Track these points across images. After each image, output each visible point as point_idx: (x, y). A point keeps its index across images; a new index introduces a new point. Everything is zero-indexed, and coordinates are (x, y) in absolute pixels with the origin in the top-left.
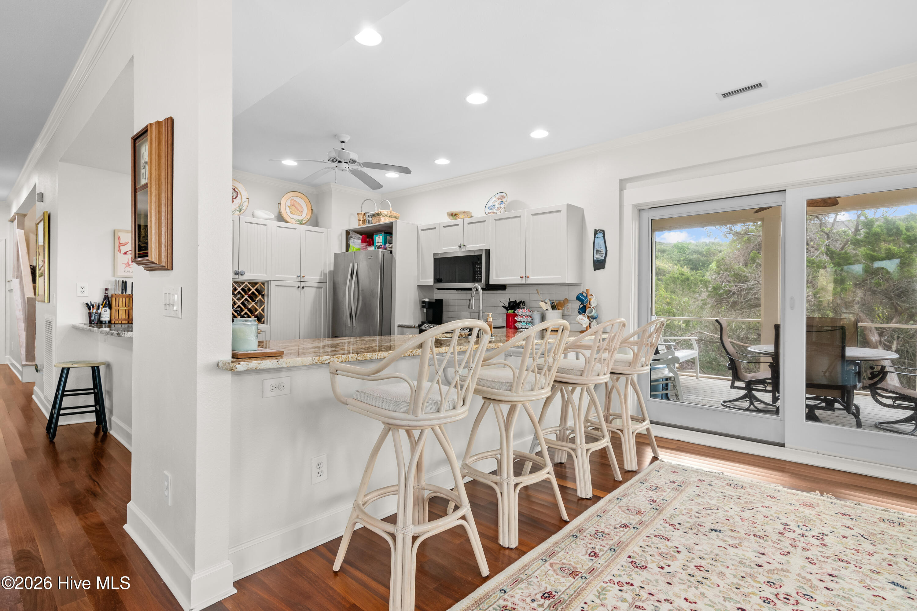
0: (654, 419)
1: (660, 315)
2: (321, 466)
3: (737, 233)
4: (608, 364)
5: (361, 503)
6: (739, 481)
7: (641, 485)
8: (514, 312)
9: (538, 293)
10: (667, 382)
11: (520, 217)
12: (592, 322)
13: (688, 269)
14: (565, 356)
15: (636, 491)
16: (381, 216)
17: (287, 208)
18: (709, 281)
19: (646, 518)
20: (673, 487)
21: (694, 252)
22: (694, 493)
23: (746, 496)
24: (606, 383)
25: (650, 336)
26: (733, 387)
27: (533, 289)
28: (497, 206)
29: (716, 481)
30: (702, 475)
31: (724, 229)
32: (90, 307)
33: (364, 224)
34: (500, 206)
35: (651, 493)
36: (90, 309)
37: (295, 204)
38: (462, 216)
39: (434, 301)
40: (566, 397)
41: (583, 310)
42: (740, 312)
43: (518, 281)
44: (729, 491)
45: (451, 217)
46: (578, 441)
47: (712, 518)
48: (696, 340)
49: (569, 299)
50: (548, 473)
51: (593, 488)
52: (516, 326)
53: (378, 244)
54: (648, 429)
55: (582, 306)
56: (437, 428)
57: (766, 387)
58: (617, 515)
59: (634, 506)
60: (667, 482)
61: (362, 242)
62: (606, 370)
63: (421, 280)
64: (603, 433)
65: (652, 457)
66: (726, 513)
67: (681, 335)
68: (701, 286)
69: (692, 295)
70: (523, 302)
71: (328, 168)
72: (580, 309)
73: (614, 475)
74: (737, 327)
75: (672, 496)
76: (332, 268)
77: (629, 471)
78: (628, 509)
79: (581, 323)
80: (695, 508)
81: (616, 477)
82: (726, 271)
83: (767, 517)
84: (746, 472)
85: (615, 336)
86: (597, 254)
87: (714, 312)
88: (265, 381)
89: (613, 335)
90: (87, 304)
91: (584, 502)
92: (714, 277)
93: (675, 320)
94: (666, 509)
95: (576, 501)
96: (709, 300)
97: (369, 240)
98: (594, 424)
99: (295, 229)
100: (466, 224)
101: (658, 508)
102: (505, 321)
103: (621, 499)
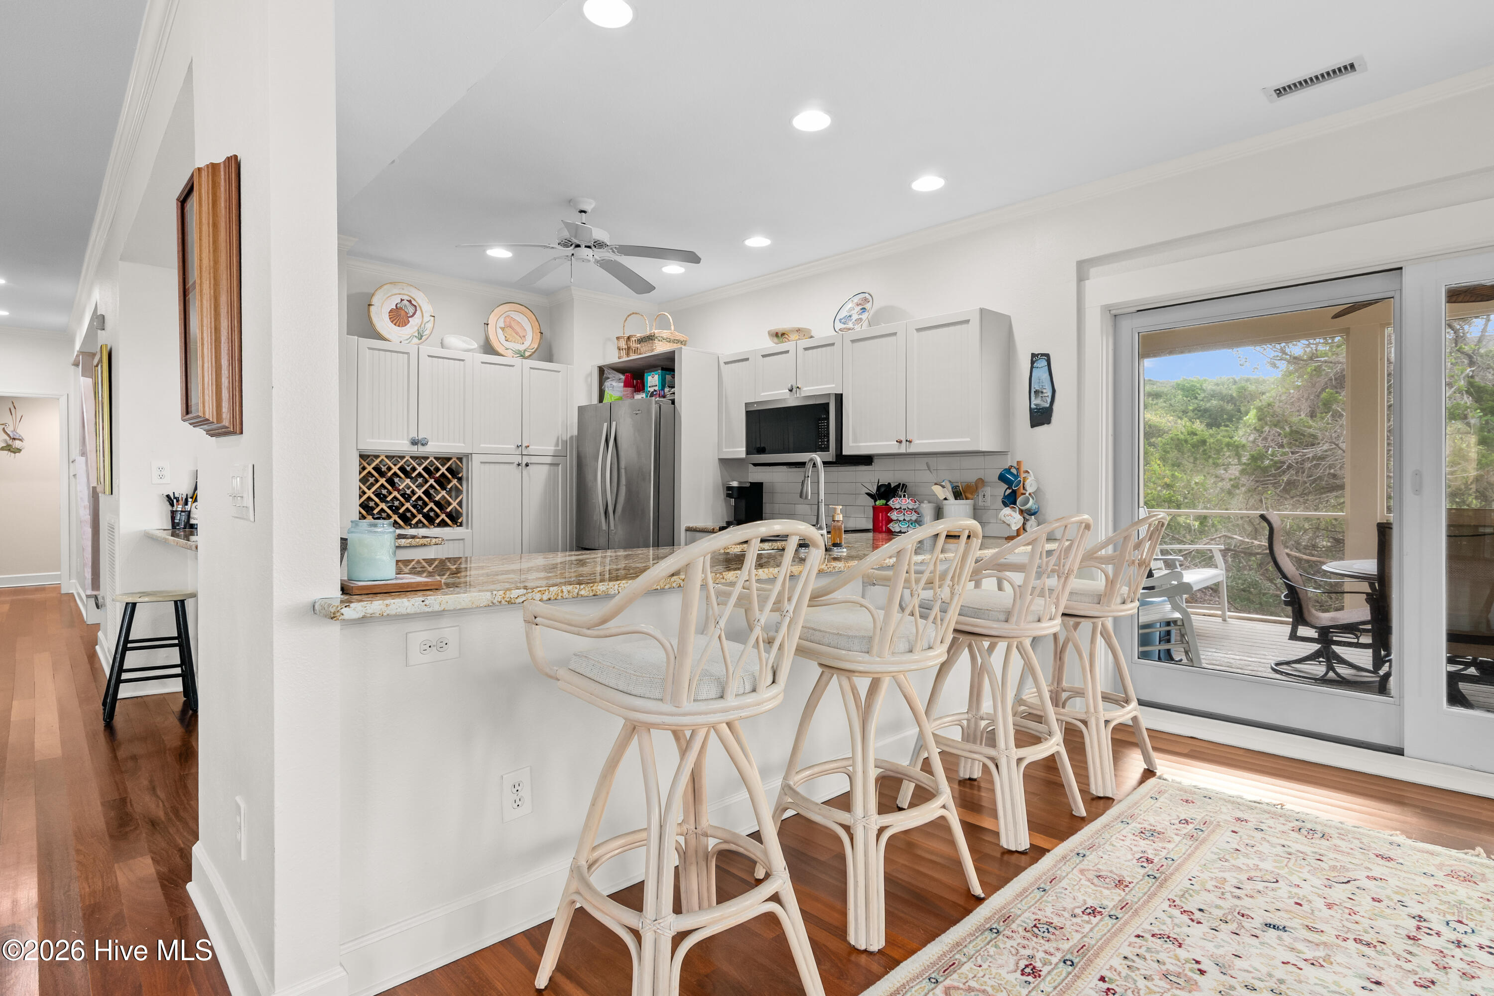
0: (1146, 697)
1: (1153, 507)
2: (519, 788)
3: (1295, 358)
4: (1058, 598)
5: (584, 863)
6: (1316, 823)
7: (1123, 825)
8: (886, 504)
9: (929, 469)
10: (1168, 628)
11: (895, 334)
12: (1028, 520)
13: (1203, 426)
14: (978, 585)
15: (1114, 837)
16: (656, 341)
17: (500, 331)
18: (1244, 446)
19: (1135, 895)
20: (1185, 831)
21: (1213, 396)
22: (1228, 846)
23: (1332, 855)
24: (1055, 636)
25: (1138, 546)
26: (1293, 636)
27: (921, 463)
28: (855, 317)
29: (1271, 822)
30: (1242, 808)
31: (1269, 351)
32: (173, 501)
33: (628, 355)
34: (860, 316)
35: (1143, 843)
36: (172, 505)
37: (513, 324)
38: (794, 336)
39: (748, 485)
40: (979, 661)
41: (1010, 500)
42: (1301, 500)
43: (892, 448)
44: (1298, 843)
45: (776, 340)
46: (1001, 743)
47: (1267, 900)
48: (1220, 551)
49: (986, 480)
50: (944, 807)
51: (1029, 829)
52: (891, 528)
53: (652, 390)
54: (1135, 719)
55: (1009, 491)
56: (724, 727)
57: (1358, 638)
58: (1077, 887)
59: (1110, 869)
60: (1173, 822)
61: (626, 386)
62: (1054, 610)
63: (724, 450)
64: (1049, 727)
65: (1142, 770)
66: (1295, 890)
67: (1192, 541)
68: (1228, 454)
69: (1212, 471)
70: (903, 485)
71: (558, 258)
72: (1005, 497)
73: (1070, 806)
74: (1295, 527)
75: (1183, 851)
76: (575, 432)
77: (1100, 798)
78: (1098, 877)
79: (1008, 523)
80: (1232, 878)
81: (1074, 808)
82: (1275, 426)
83: (1380, 901)
84: (1328, 804)
85: (1070, 546)
86: (1036, 397)
87: (1252, 502)
88: (410, 635)
89: (1067, 543)
90: (168, 496)
91: (1014, 859)
92: (1251, 438)
93: (1180, 516)
94: (1174, 877)
95: (999, 855)
96: (1244, 480)
97: (637, 382)
98: (1032, 708)
99: (513, 366)
100: (800, 351)
101: (1157, 876)
102: (871, 520)
103: (1084, 855)
